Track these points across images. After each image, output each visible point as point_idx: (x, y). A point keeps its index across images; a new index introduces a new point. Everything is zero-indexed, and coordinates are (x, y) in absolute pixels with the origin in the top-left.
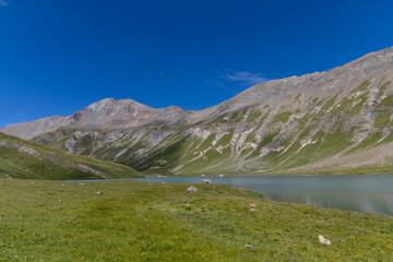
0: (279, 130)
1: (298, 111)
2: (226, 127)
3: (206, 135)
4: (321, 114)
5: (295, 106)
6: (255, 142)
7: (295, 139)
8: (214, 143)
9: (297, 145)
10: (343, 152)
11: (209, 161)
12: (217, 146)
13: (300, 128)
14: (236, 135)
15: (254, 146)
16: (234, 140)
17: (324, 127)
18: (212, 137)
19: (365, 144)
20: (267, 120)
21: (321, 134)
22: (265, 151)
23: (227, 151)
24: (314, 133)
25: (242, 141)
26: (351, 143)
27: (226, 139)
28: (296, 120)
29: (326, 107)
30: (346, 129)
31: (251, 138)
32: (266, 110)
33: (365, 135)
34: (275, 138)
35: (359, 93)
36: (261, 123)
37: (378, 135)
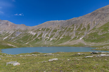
0: (55, 34)
1: (59, 30)
2: (40, 32)
3: (34, 34)
4: (64, 31)
5: (58, 28)
6: (48, 37)
7: (59, 37)
8: (37, 36)
9: (59, 38)
10: (70, 40)
11: (36, 41)
12: (38, 37)
13: (60, 34)
14: (43, 35)
15: (48, 38)
16: (43, 36)
17: (65, 34)
18: (36, 35)
19: (74, 39)
20: (51, 31)
21: (64, 36)
22: (51, 39)
23: (41, 39)
24: (63, 35)
25: (45, 36)
26: (71, 39)
27: (41, 36)
28: (58, 32)
29: (65, 30)
30: (70, 35)
31: (47, 36)
32: (51, 29)
33: (74, 37)
34: (54, 36)
35: (72, 27)
36: (50, 32)
37: (76, 37)
